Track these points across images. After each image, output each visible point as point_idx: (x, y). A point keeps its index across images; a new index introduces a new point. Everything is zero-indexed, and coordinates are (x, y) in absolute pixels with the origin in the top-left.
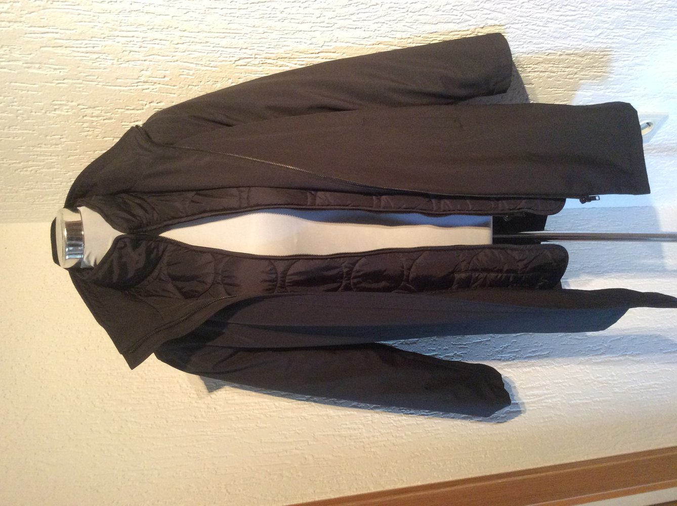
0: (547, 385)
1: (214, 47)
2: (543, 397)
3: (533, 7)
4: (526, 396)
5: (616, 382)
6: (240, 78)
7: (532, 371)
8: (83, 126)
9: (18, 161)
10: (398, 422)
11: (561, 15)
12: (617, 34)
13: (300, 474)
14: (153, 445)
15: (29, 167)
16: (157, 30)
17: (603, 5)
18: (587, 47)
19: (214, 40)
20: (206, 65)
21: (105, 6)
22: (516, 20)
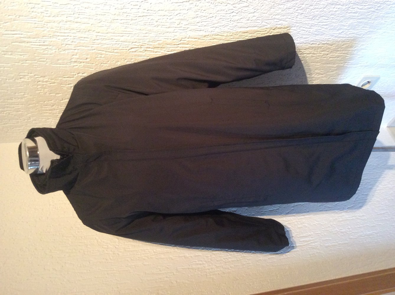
0: (312, 235)
1: (116, 42)
2: (309, 242)
3: (304, 18)
4: (300, 241)
5: (351, 232)
6: (132, 59)
7: (303, 227)
8: (38, 87)
10: (226, 260)
11: (320, 22)
12: (352, 32)
13: (169, 292)
14: (82, 277)
15: (5, 111)
16: (82, 32)
17: (344, 16)
18: (334, 39)
19: (116, 38)
20: (112, 52)
21: (51, 18)
22: (294, 25)
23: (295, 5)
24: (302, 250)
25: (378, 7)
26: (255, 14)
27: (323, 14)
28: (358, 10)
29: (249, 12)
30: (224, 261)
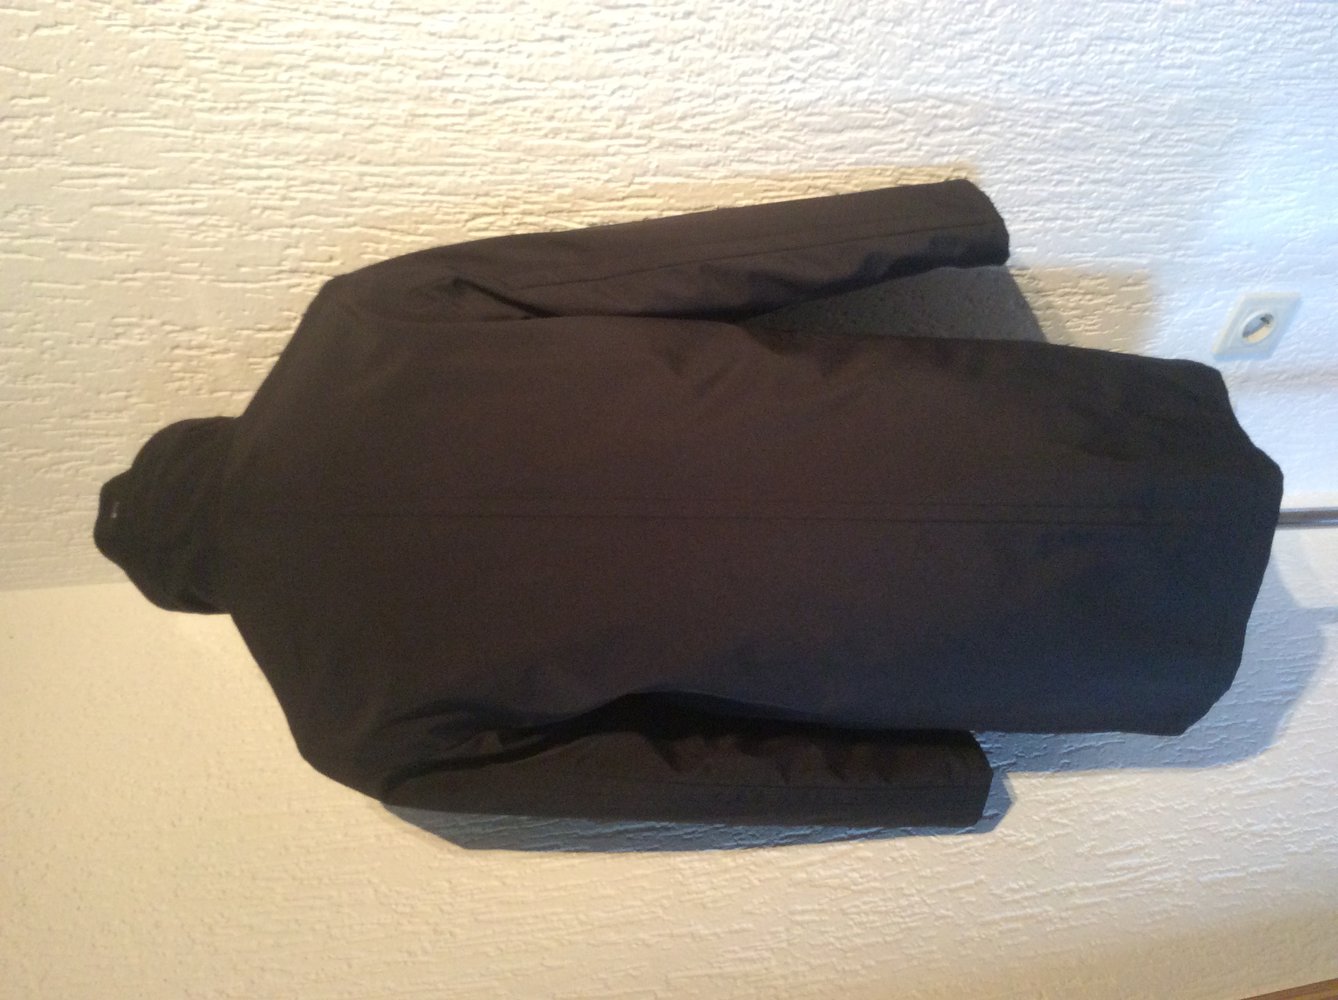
0: (1146, 846)
1: (424, 194)
3: (1020, 90)
4: (1109, 870)
5: (1289, 833)
7: (1112, 821)
8: (173, 369)
9: (40, 451)
10: (844, 941)
11: (1073, 104)
12: (1184, 137)
15: (62, 463)
16: (316, 163)
17: (1149, 80)
18: (1128, 165)
19: (425, 180)
20: (411, 231)
21: (216, 117)
22: (989, 116)
23: (986, 46)
24: (1119, 899)
25: (1258, 43)
26: (863, 82)
27: (1081, 73)
28: (1195, 57)
29: (841, 77)
30: (839, 946)
